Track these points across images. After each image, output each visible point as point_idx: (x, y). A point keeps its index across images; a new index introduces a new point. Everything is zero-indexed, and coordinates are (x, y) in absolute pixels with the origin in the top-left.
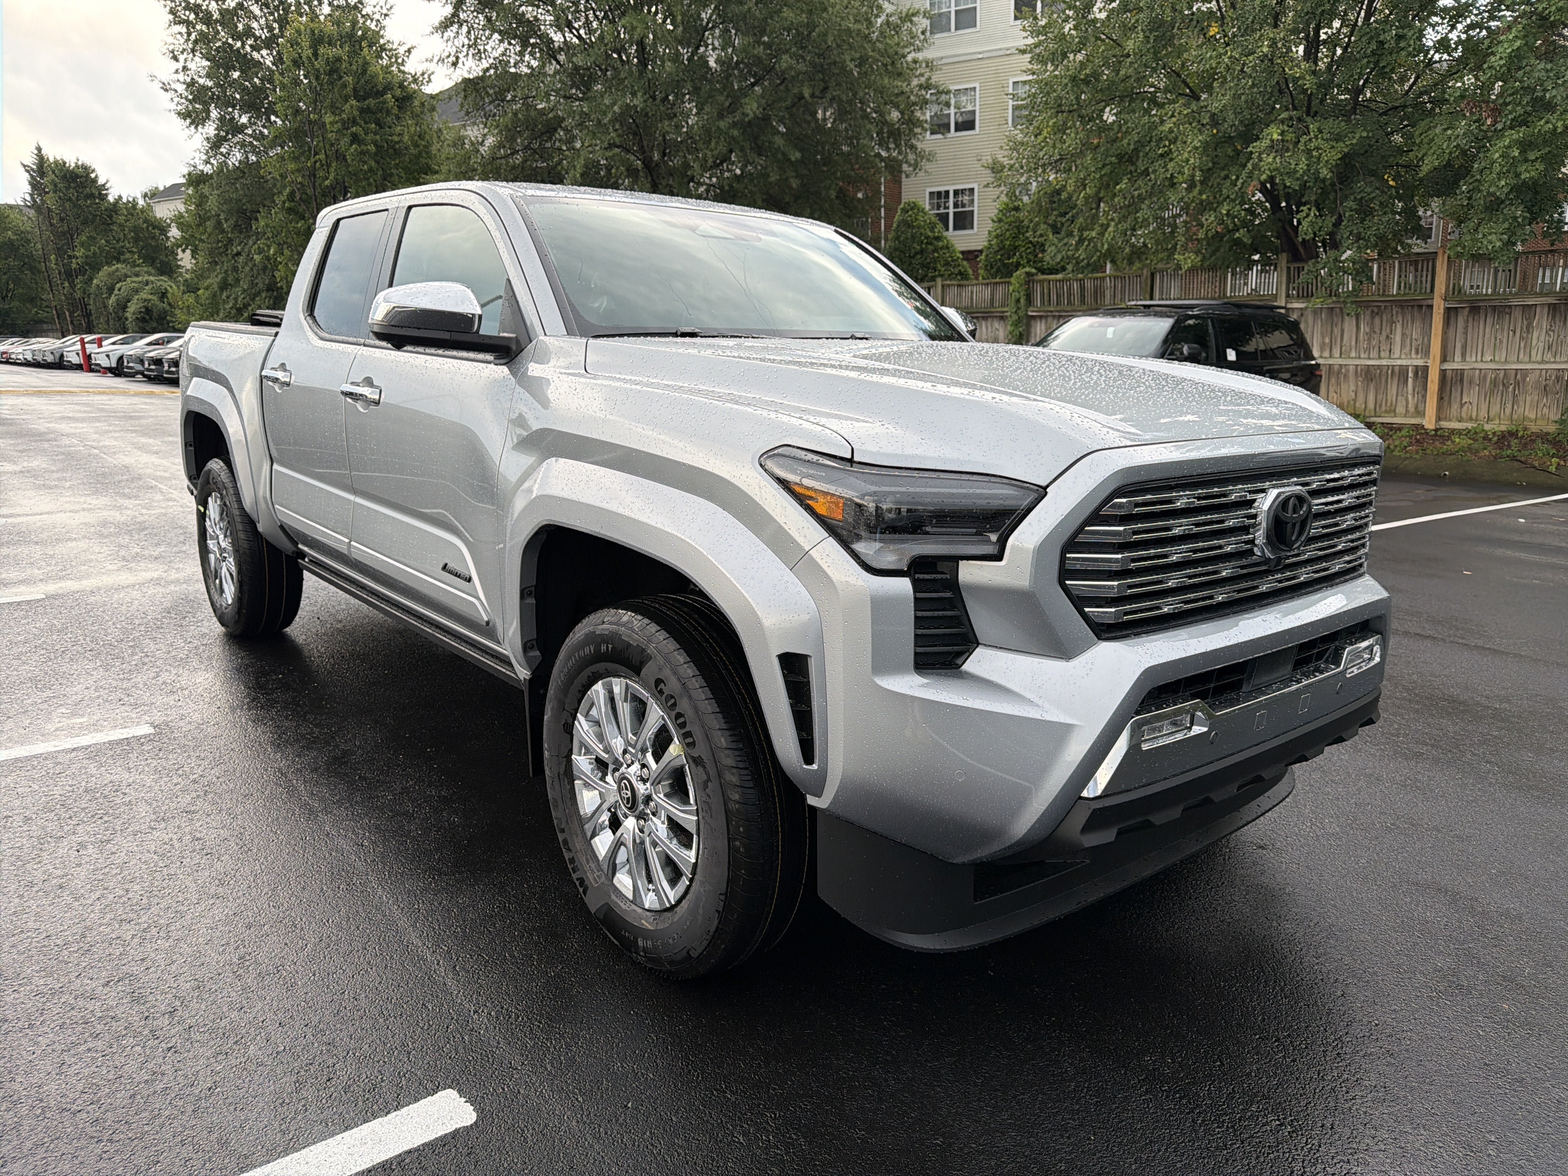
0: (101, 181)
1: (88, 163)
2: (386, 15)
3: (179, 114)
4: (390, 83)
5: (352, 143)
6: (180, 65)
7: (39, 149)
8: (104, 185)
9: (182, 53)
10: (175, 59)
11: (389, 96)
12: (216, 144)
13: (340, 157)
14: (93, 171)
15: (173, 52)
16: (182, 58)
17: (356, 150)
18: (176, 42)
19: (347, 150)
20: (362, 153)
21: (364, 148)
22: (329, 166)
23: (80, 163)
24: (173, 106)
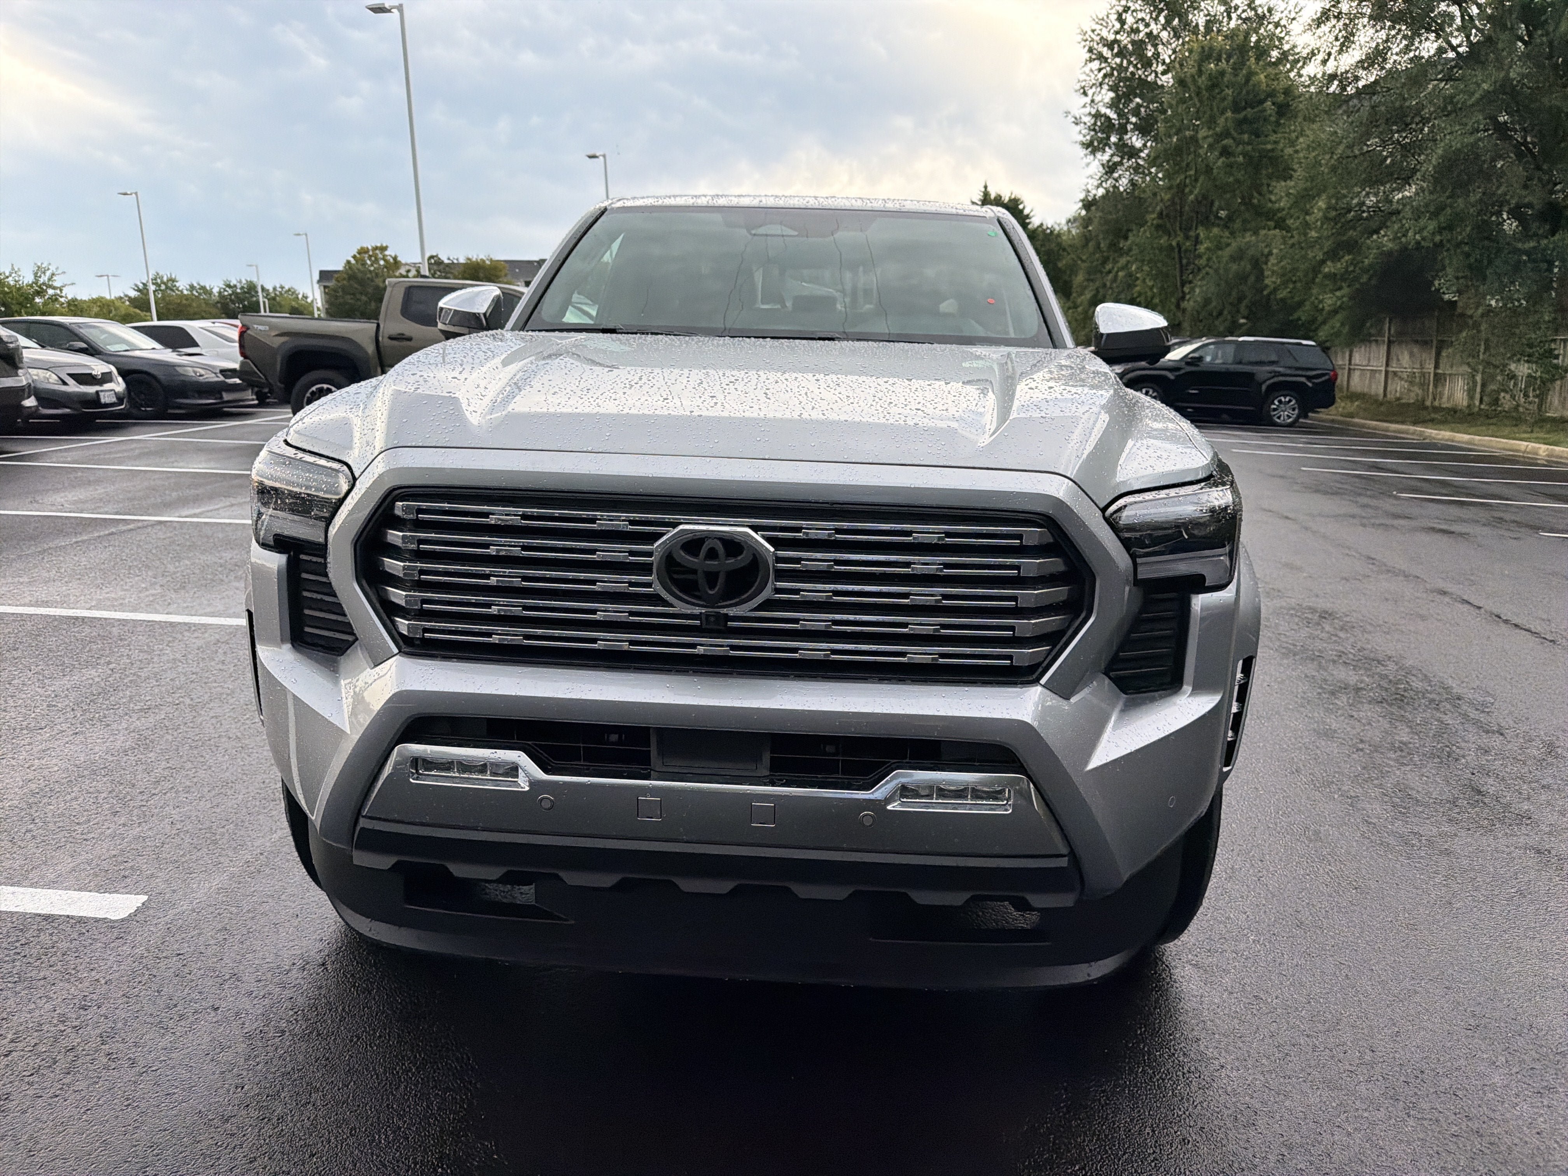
0: (1026, 212)
1: (1019, 196)
2: (1294, 19)
3: (1083, 144)
4: (1274, 90)
5: (1221, 154)
6: (1088, 100)
7: (986, 187)
8: (1028, 215)
9: (1091, 88)
10: (1085, 94)
11: (1269, 103)
12: (1110, 169)
13: (1209, 170)
14: (1022, 203)
15: (1083, 88)
16: (1090, 92)
17: (1223, 163)
18: (1088, 78)
19: (1215, 163)
20: (1231, 166)
21: (1232, 159)
22: (1196, 180)
23: (1013, 197)
24: (1081, 138)
